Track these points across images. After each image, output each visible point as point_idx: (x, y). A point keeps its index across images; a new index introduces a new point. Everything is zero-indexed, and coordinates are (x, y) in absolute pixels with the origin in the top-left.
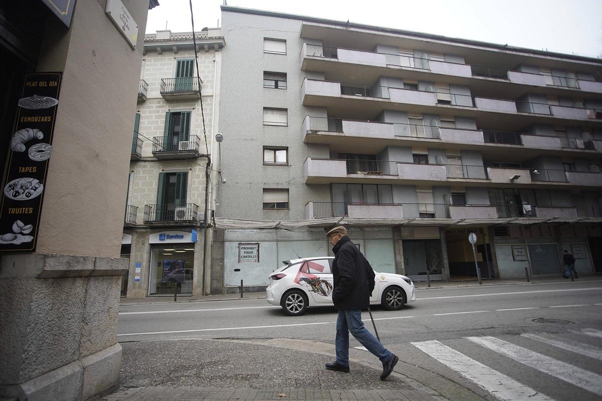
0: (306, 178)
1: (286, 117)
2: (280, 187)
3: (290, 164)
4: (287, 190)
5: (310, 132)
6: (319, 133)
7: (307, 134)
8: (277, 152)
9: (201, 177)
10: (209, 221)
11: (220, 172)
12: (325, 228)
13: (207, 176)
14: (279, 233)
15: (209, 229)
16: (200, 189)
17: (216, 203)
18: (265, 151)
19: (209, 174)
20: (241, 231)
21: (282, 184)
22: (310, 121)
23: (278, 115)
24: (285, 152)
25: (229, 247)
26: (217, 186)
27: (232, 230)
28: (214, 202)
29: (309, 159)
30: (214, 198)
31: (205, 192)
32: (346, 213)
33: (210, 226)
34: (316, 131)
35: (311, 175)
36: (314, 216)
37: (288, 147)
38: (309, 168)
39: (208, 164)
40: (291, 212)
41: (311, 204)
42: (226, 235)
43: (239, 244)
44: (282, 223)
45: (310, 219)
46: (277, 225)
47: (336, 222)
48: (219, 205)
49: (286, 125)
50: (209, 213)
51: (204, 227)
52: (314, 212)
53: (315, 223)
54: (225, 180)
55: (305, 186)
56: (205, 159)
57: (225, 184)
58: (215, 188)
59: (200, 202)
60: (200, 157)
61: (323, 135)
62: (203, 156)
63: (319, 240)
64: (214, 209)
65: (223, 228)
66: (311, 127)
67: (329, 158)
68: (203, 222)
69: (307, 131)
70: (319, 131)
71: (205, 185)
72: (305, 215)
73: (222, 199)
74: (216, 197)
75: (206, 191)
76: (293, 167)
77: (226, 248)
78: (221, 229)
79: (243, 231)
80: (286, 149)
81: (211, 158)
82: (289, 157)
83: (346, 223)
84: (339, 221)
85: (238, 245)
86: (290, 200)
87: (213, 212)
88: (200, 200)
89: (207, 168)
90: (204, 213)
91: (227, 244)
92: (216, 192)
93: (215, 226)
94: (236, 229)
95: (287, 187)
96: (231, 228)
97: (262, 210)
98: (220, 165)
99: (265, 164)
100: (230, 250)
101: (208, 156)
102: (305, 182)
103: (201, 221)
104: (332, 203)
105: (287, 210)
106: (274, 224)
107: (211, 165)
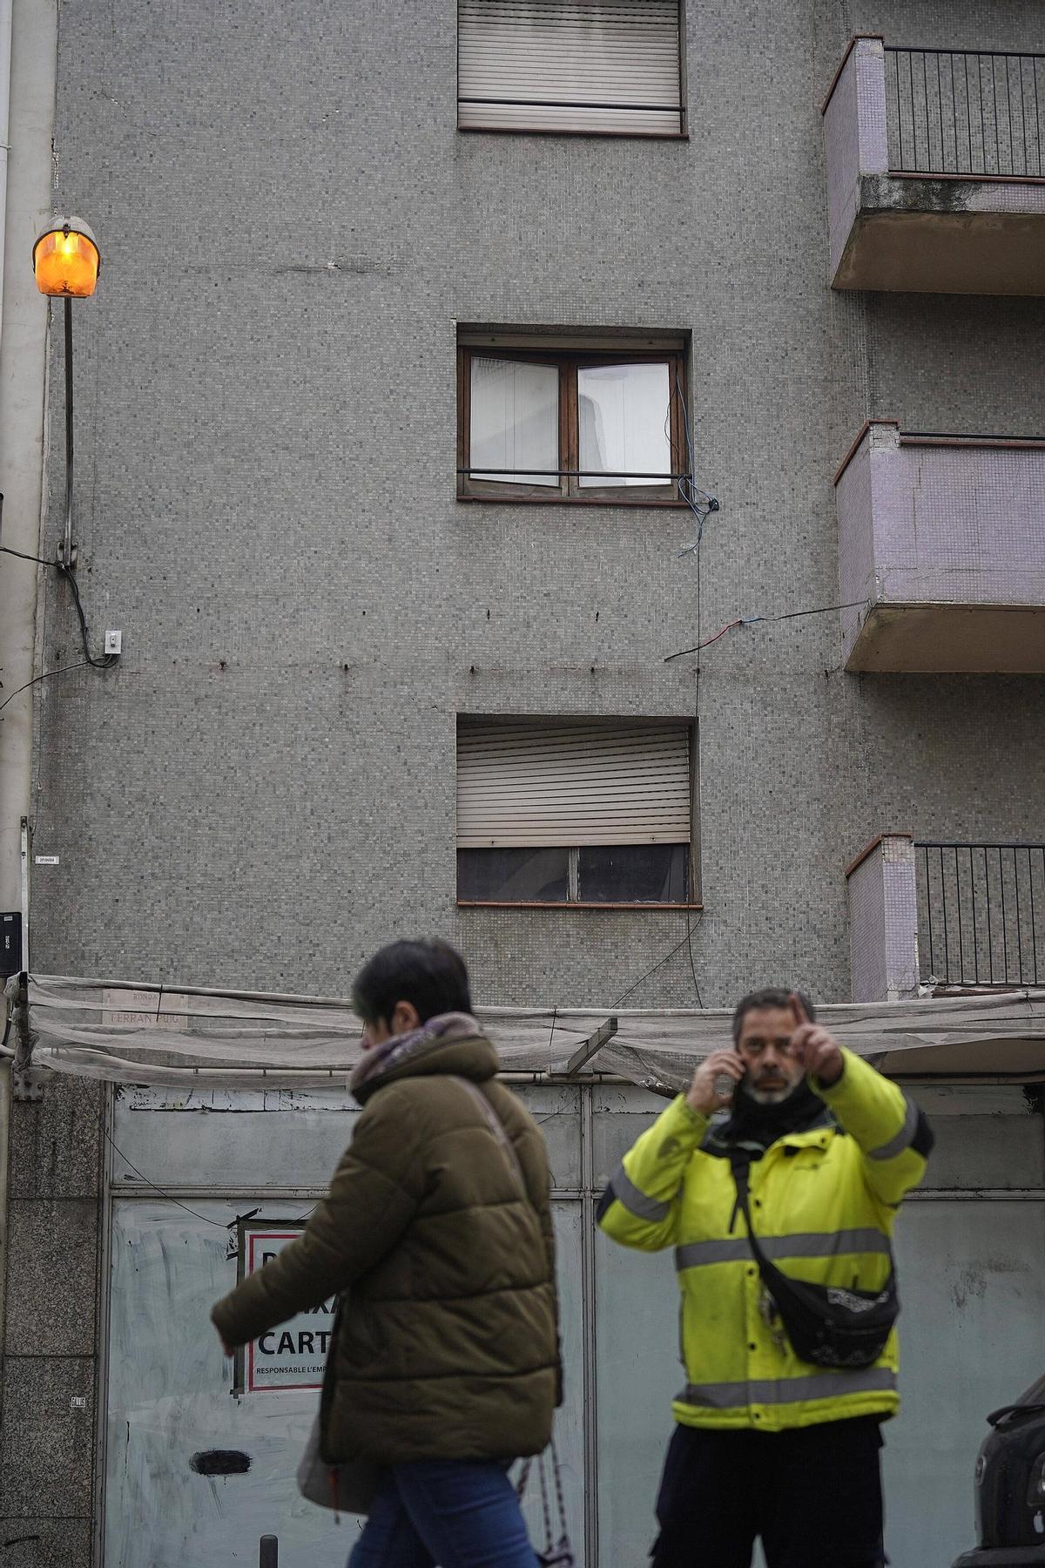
0: (851, 622)
1: (668, 47)
2: (613, 702)
3: (703, 487)
4: (680, 733)
5: (893, 195)
6: (977, 201)
7: (864, 214)
8: (590, 382)
11: (64, 573)
12: (1030, 1091)
14: (601, 1126)
17: (34, 850)
18: (482, 372)
20: (254, 1101)
21: (630, 674)
22: (893, 83)
23: (597, 35)
24: (654, 381)
25: (154, 1250)
26: (44, 691)
27: (178, 1098)
28: (14, 840)
29: (883, 448)
30: (18, 798)
34: (951, 184)
35: (897, 589)
36: (927, 968)
37: (685, 336)
38: (885, 526)
40: (713, 935)
41: (900, 860)
42: (120, 1137)
43: (243, 1222)
44: (633, 1032)
45: (893, 1000)
46: (589, 1048)
48: (65, 865)
49: (664, 123)
52: (925, 935)
53: (938, 1039)
54: (112, 640)
55: (846, 692)
57: (117, 682)
58: (22, 714)
61: (1013, 221)
63: (978, 1194)
64: (18, 897)
65: (93, 1072)
66: (896, 146)
69: (867, 182)
70: (978, 182)
72: (845, 966)
73: (90, 810)
74: (36, 797)
76: (734, 517)
77: (121, 1260)
78: (76, 1087)
79: (274, 1102)
80: (672, 349)
82: (697, 429)
85: (227, 1236)
86: (706, 820)
87: (7, 928)
91: (129, 1220)
92: (36, 747)
93: (27, 1063)
94: (216, 1084)
95: (677, 708)
96: (170, 1082)
97: (451, 919)
98: (66, 501)
99: (474, 491)
100: (157, 1274)
102: (842, 654)
105: (679, 922)
106: (559, 1044)
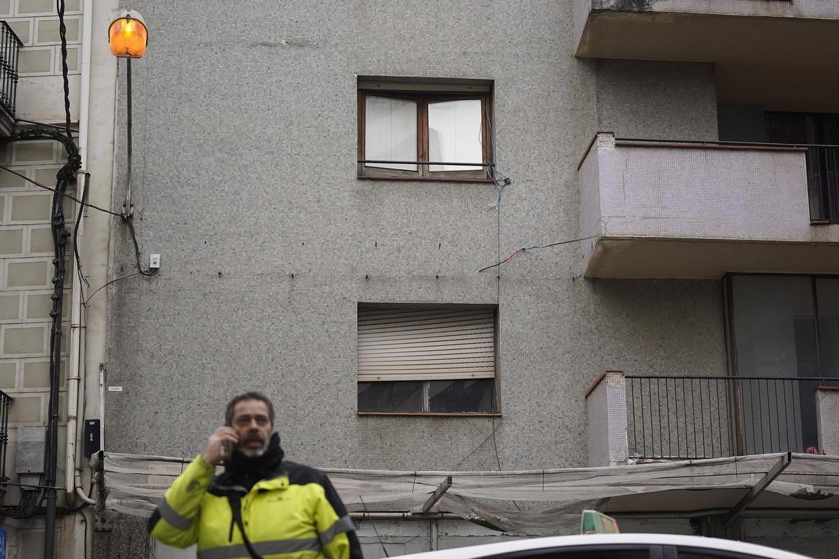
0: (588, 249)
2: (449, 296)
3: (501, 171)
4: (487, 315)
5: (610, 2)
6: (659, 6)
7: (594, 13)
8: (438, 113)
9: (26, 247)
10: (70, 479)
11: (126, 221)
13: (62, 239)
14: (442, 544)
15: (68, 520)
16: (23, 307)
17: (107, 383)
18: (371, 104)
19: (70, 226)
21: (460, 280)
24: (473, 109)
26: (114, 290)
28: (95, 377)
29: (606, 146)
30: (98, 352)
31: (46, 324)
32: (810, 439)
33: (72, 506)
35: (616, 228)
36: (633, 449)
37: (490, 84)
38: (607, 192)
39: (68, 175)
41: (616, 387)
42: (158, 553)
44: (461, 485)
45: (613, 466)
46: (436, 496)
47: (752, 481)
48: (126, 392)
50: (71, 434)
51: (41, 512)
52: (632, 431)
53: (640, 490)
54: (154, 260)
55: (584, 289)
56: (48, 153)
57: (158, 284)
58: (101, 303)
59: (19, 378)
60: (25, 136)
62: (38, 131)
64: (98, 410)
65: (142, 513)
67: (714, 137)
68: (35, 482)
71: (48, 289)
72: (585, 449)
73: (141, 359)
74: (109, 352)
75: (57, 316)
76: (518, 188)
78: (132, 523)
80: (483, 91)
81: (82, 144)
82: (498, 138)
83: (811, 489)
84: (770, 478)
86: (503, 365)
87: (91, 429)
88: (19, 365)
89: (59, 196)
90: (39, 435)
92: (108, 322)
93: (103, 508)
95: (487, 300)
97: (354, 423)
98: (127, 178)
99: (368, 174)
101: (66, 134)
102: (582, 268)
103: (24, 481)
104: (732, 379)
105: (488, 424)
106: (417, 493)
107: (81, 179)
